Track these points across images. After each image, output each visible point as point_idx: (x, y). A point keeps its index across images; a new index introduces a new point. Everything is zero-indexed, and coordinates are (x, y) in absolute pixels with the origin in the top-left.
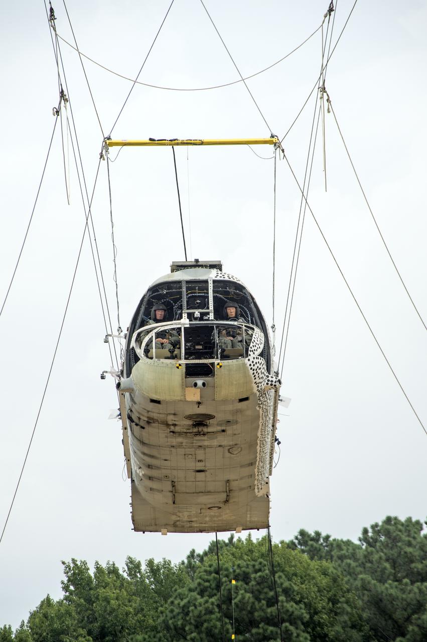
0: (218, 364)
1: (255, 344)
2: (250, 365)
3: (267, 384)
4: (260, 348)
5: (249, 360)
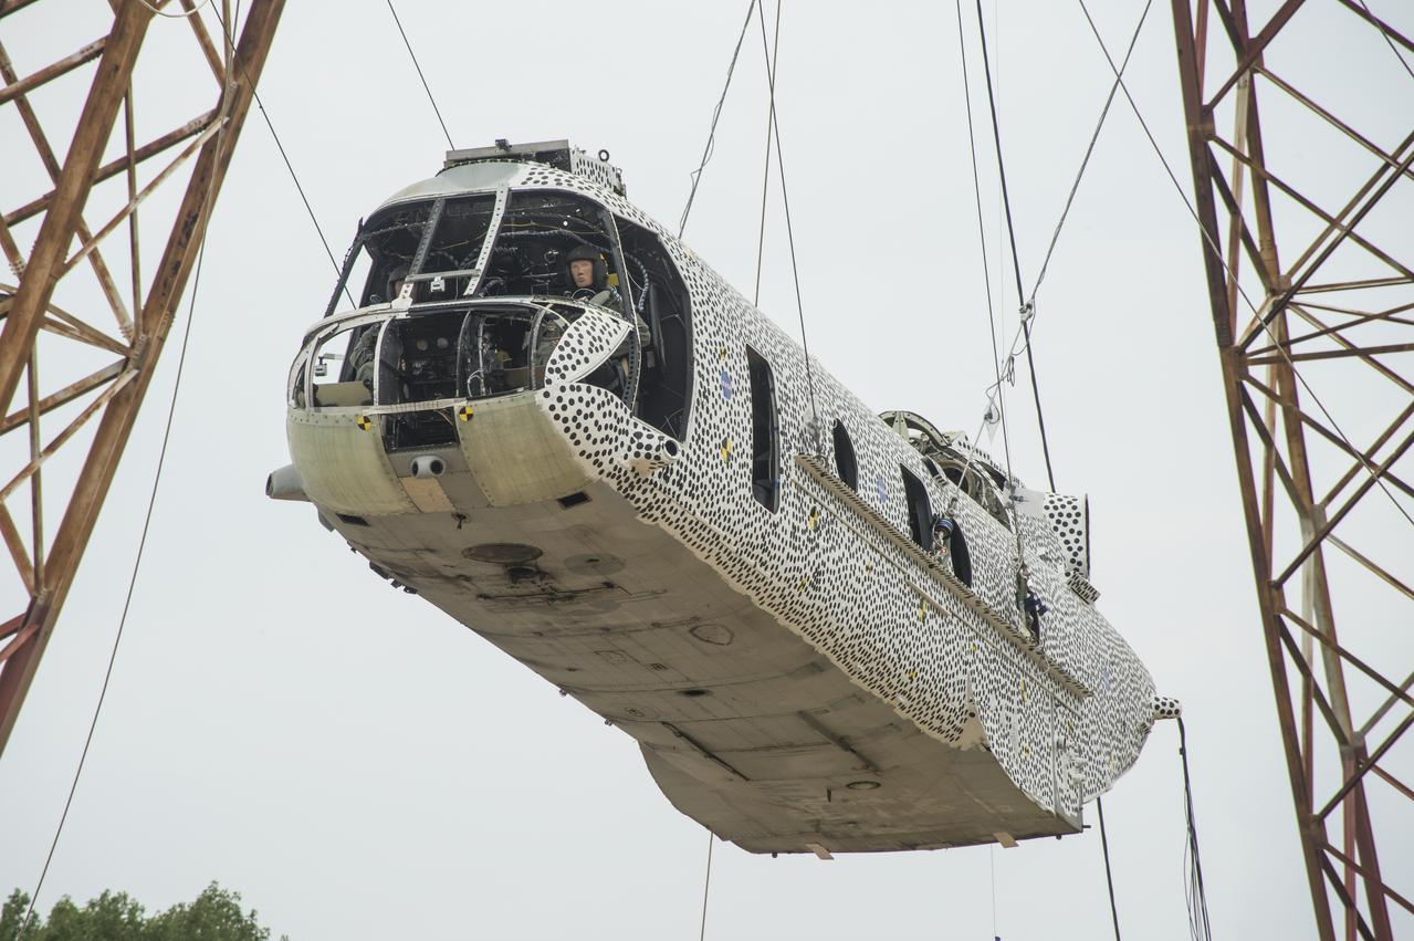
0: (463, 411)
1: (568, 350)
2: (552, 408)
3: (637, 455)
4: (587, 360)
5: (547, 395)
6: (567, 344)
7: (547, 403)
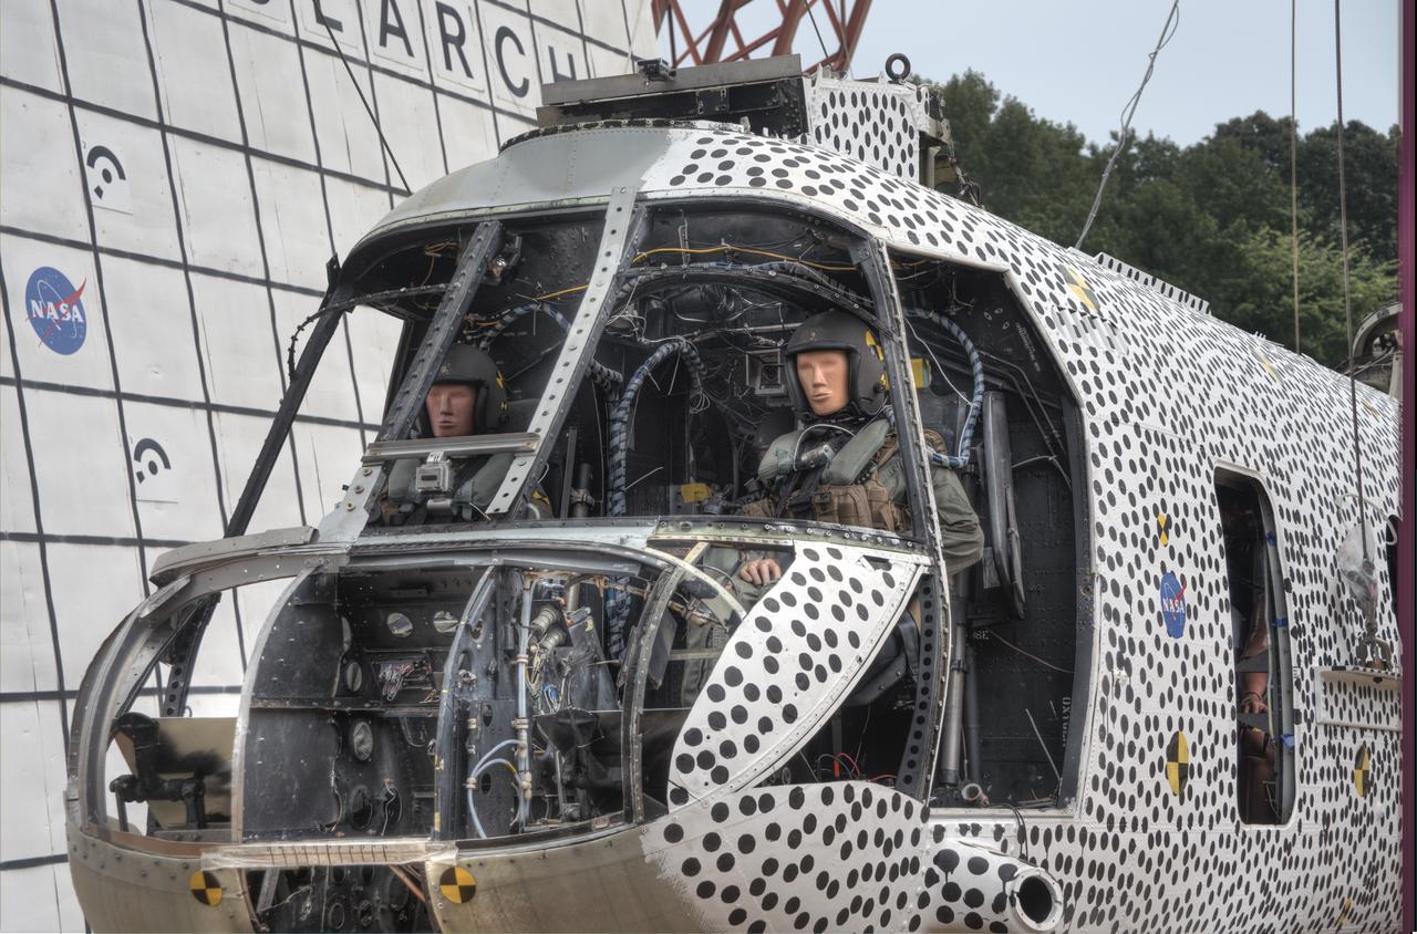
0: (448, 877)
1: (735, 696)
2: (691, 867)
3: (945, 915)
4: (790, 714)
5: (674, 834)
6: (734, 676)
7: (676, 855)
